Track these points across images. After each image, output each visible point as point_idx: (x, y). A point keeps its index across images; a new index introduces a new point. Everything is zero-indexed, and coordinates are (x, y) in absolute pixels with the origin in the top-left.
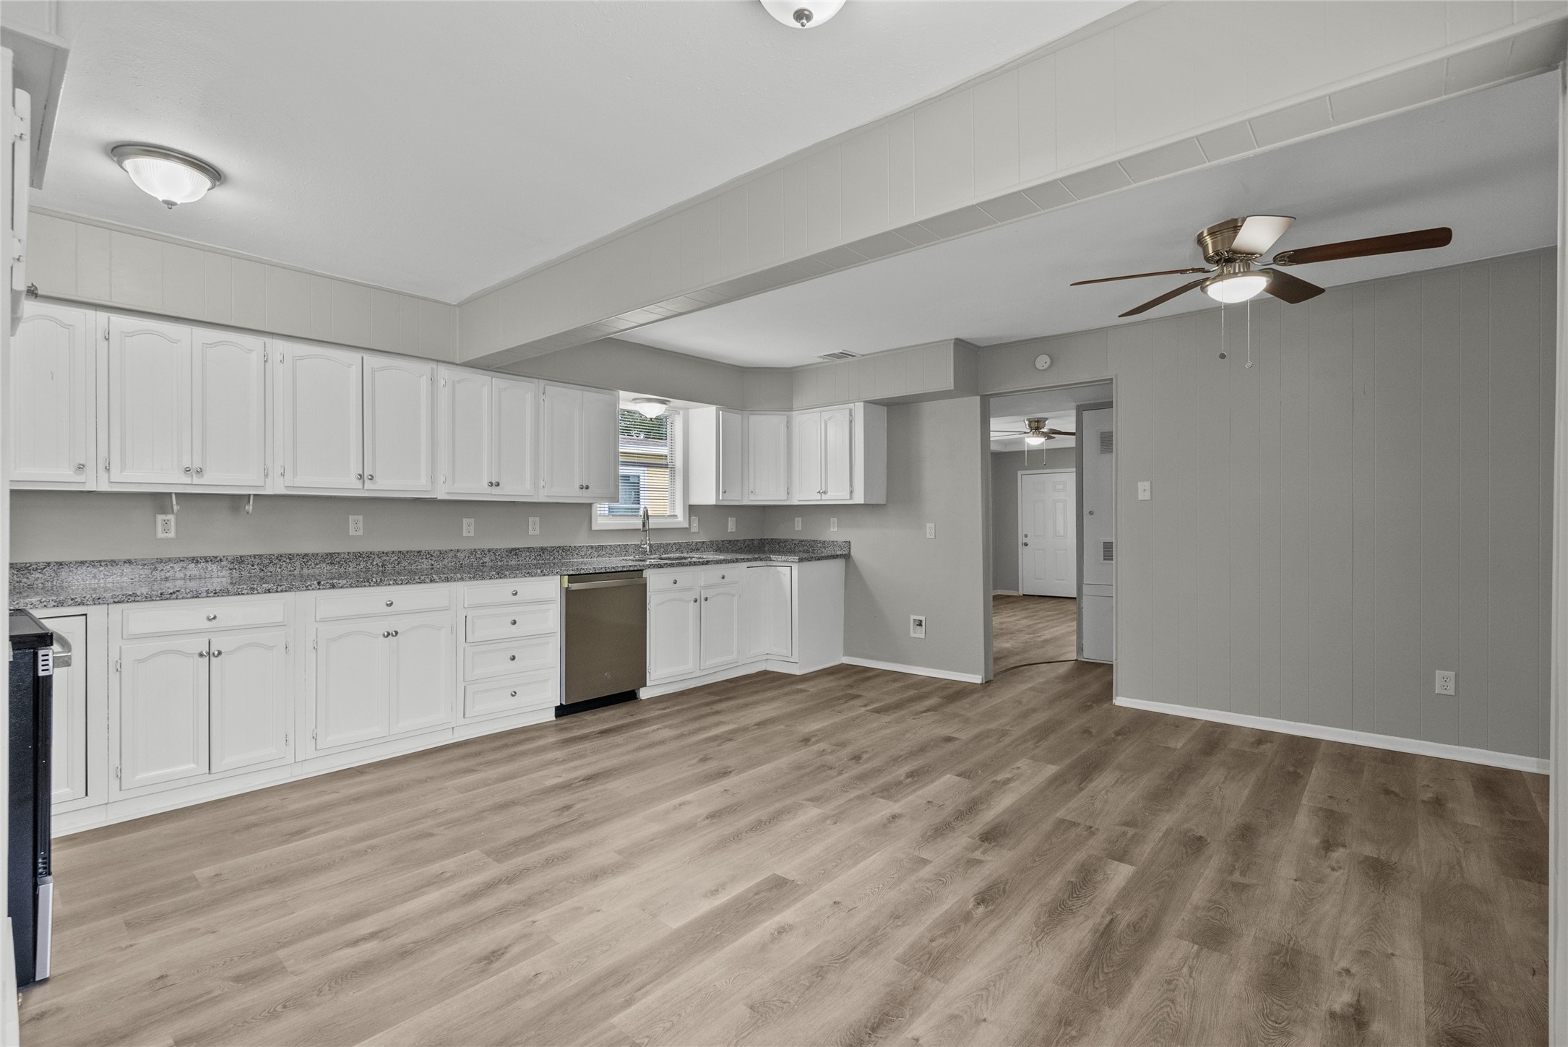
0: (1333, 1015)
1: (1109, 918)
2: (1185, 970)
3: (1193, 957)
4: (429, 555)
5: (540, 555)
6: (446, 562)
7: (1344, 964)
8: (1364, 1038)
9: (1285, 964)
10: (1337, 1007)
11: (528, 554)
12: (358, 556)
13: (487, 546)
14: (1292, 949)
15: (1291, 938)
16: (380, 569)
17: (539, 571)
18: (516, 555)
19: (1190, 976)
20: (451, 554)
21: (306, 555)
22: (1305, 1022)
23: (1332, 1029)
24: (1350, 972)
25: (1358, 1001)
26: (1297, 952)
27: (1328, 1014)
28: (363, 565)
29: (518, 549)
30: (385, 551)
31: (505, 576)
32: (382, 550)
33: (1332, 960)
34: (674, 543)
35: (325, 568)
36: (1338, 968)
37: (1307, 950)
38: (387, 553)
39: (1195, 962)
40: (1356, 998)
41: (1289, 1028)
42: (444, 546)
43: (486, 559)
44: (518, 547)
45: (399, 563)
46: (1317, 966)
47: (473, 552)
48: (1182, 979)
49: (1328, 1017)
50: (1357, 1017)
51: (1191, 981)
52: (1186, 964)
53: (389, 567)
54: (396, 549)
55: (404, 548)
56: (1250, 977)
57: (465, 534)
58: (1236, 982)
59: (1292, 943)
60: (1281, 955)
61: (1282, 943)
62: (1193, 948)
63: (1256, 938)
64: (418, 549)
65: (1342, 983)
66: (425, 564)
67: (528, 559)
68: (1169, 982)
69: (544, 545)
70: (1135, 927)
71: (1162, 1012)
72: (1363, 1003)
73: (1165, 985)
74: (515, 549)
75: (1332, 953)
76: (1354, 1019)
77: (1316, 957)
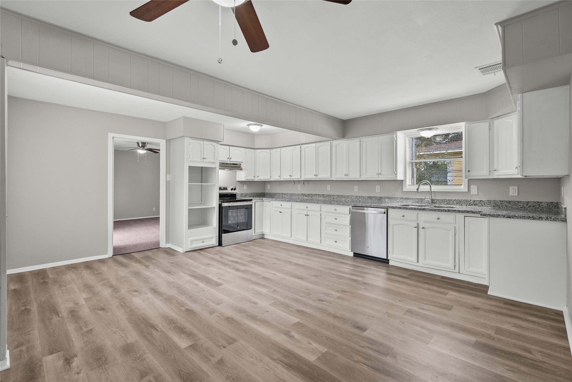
0: (76, 356)
1: (159, 330)
2: (124, 336)
3: (126, 340)
4: (344, 197)
5: (380, 200)
6: (349, 199)
7: (81, 375)
8: (64, 356)
9: (100, 359)
10: (76, 359)
11: (375, 199)
12: (328, 195)
13: (361, 195)
14: (102, 366)
15: (105, 370)
16: (333, 200)
17: (342, 203)
18: (371, 199)
19: (120, 335)
20: (350, 197)
21: (319, 194)
22: (82, 348)
23: (74, 352)
24: (77, 374)
25: (70, 366)
26: (99, 366)
27: (77, 355)
28: (329, 198)
29: (371, 197)
30: (334, 194)
31: (332, 204)
32: (333, 194)
33: (86, 373)
34: (455, 200)
35: (322, 198)
36: (82, 371)
37: (97, 369)
38: (334, 195)
39: (124, 339)
40: (71, 366)
41: (85, 344)
42: (348, 194)
43: (361, 200)
44: (372, 196)
45: (337, 199)
46: (90, 367)
47: (357, 197)
48: (122, 333)
49: (77, 354)
50: (68, 361)
51: (119, 334)
52: (125, 337)
53: (335, 199)
54: (337, 194)
55: (338, 194)
56: (106, 347)
57: (355, 191)
58: (108, 343)
59: (104, 368)
60: (103, 361)
61: (107, 365)
62: (129, 342)
63: (117, 360)
64: (342, 195)
65: (78, 367)
66: (343, 199)
67: (375, 201)
68: (123, 330)
69: (381, 196)
70: (151, 334)
71: (117, 325)
72: (68, 366)
73: (123, 329)
74: (370, 197)
75: (88, 376)
76: (69, 360)
77: (92, 370)
